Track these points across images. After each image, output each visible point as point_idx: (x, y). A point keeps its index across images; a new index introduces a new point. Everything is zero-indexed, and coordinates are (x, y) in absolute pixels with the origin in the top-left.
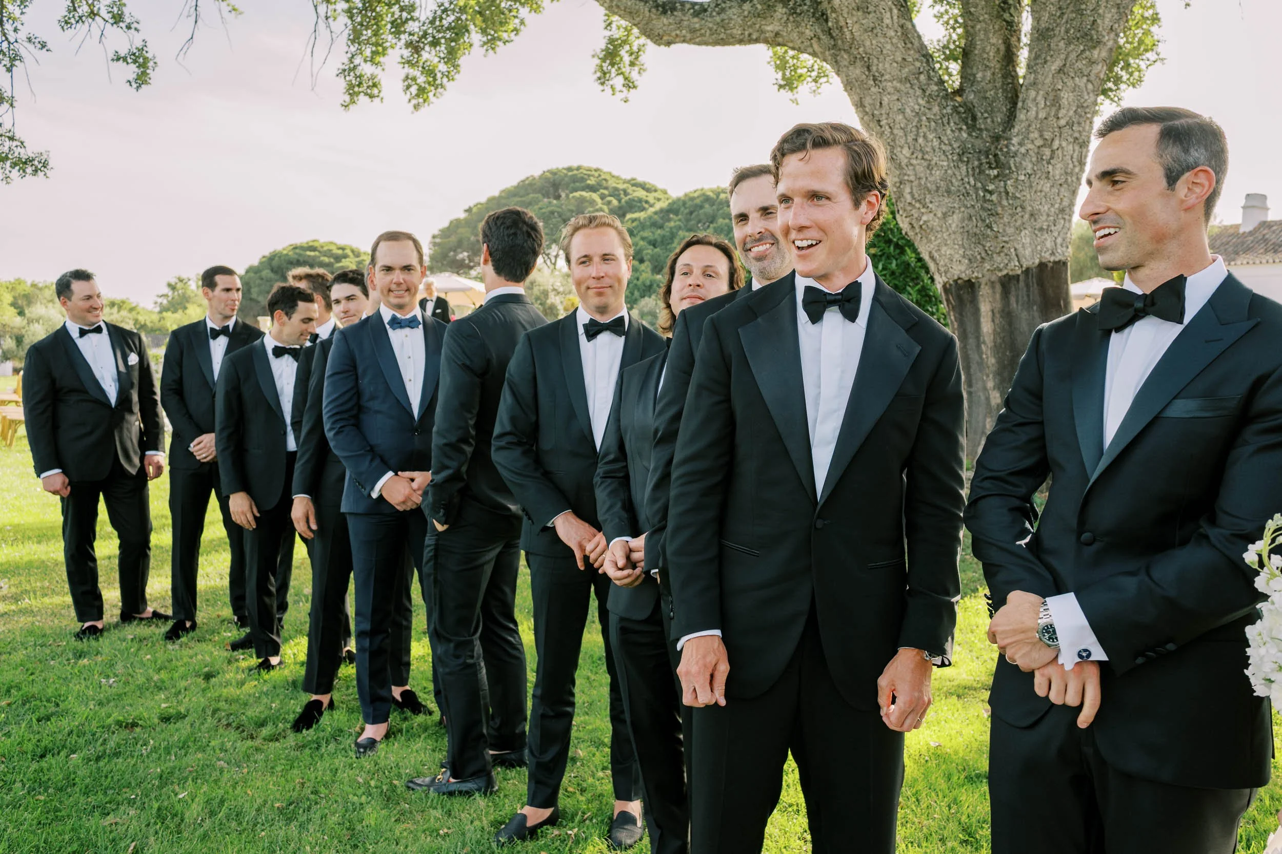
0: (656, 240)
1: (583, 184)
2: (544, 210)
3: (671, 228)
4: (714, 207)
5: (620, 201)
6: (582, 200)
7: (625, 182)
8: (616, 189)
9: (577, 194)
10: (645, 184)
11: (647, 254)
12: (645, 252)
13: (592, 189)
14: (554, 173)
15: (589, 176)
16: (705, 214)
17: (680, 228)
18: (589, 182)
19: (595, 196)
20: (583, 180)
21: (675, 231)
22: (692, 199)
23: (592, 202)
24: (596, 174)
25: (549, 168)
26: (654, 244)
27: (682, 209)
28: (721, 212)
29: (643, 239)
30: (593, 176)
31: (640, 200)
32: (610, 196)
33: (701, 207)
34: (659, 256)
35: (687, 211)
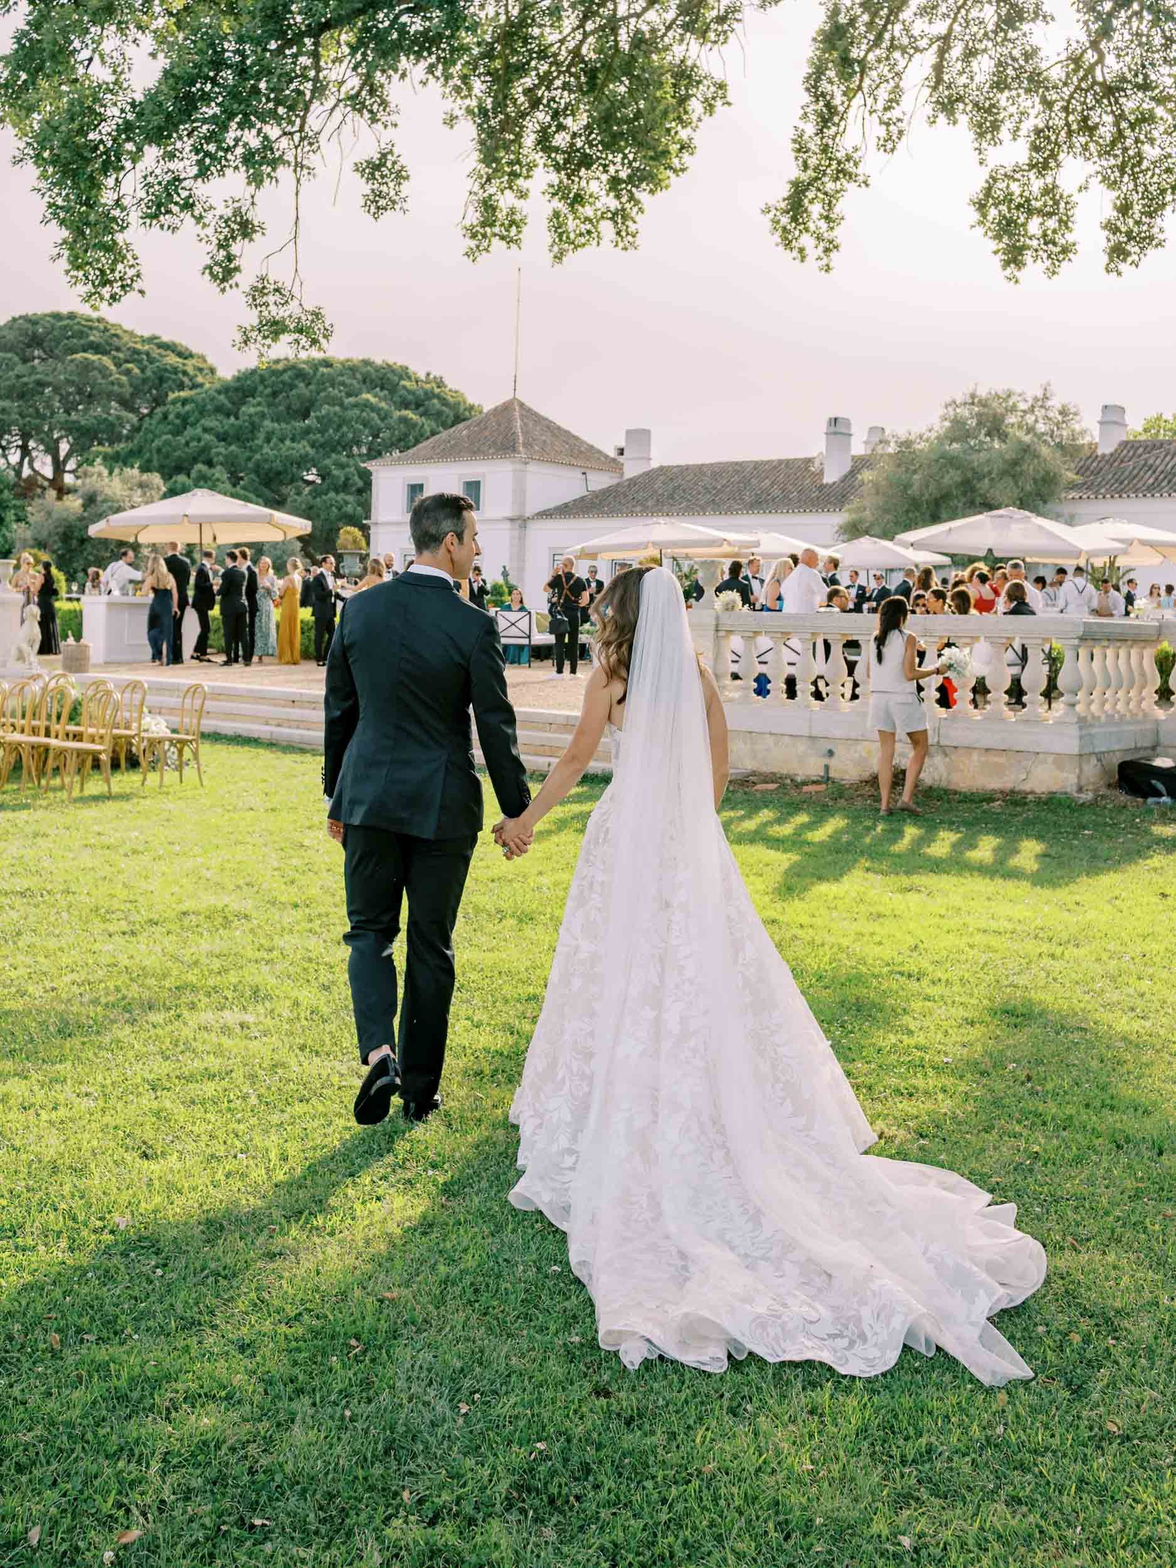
0: (226, 433)
1: (82, 342)
2: (25, 379)
3: (250, 416)
4: (312, 387)
5: (143, 370)
6: (87, 366)
7: (144, 341)
8: (136, 352)
9: (79, 356)
10: (175, 345)
11: (218, 454)
12: (214, 450)
13: (97, 348)
14: (33, 321)
15: (91, 328)
16: (299, 396)
17: (263, 416)
18: (92, 338)
19: (106, 361)
20: (81, 334)
21: (256, 419)
22: (274, 373)
23: (104, 372)
24: (101, 326)
25: (24, 313)
26: (223, 438)
27: (261, 388)
28: (323, 394)
29: (206, 430)
30: (97, 328)
31: (175, 371)
32: (127, 361)
33: (292, 387)
34: (237, 457)
35: (269, 391)
